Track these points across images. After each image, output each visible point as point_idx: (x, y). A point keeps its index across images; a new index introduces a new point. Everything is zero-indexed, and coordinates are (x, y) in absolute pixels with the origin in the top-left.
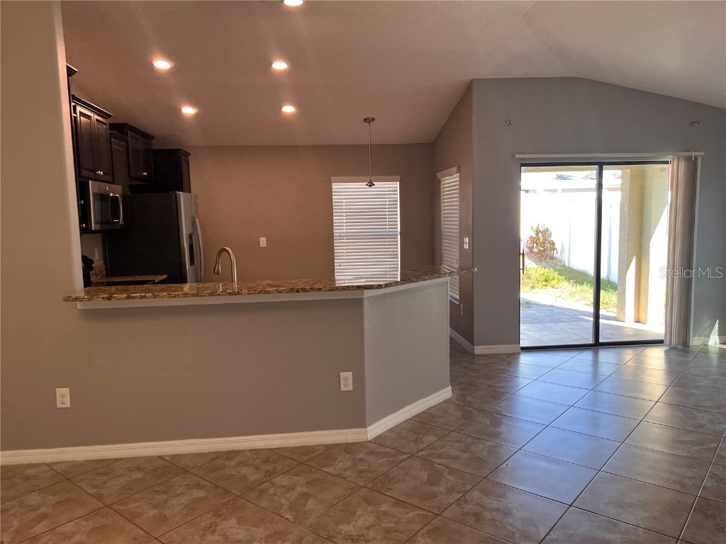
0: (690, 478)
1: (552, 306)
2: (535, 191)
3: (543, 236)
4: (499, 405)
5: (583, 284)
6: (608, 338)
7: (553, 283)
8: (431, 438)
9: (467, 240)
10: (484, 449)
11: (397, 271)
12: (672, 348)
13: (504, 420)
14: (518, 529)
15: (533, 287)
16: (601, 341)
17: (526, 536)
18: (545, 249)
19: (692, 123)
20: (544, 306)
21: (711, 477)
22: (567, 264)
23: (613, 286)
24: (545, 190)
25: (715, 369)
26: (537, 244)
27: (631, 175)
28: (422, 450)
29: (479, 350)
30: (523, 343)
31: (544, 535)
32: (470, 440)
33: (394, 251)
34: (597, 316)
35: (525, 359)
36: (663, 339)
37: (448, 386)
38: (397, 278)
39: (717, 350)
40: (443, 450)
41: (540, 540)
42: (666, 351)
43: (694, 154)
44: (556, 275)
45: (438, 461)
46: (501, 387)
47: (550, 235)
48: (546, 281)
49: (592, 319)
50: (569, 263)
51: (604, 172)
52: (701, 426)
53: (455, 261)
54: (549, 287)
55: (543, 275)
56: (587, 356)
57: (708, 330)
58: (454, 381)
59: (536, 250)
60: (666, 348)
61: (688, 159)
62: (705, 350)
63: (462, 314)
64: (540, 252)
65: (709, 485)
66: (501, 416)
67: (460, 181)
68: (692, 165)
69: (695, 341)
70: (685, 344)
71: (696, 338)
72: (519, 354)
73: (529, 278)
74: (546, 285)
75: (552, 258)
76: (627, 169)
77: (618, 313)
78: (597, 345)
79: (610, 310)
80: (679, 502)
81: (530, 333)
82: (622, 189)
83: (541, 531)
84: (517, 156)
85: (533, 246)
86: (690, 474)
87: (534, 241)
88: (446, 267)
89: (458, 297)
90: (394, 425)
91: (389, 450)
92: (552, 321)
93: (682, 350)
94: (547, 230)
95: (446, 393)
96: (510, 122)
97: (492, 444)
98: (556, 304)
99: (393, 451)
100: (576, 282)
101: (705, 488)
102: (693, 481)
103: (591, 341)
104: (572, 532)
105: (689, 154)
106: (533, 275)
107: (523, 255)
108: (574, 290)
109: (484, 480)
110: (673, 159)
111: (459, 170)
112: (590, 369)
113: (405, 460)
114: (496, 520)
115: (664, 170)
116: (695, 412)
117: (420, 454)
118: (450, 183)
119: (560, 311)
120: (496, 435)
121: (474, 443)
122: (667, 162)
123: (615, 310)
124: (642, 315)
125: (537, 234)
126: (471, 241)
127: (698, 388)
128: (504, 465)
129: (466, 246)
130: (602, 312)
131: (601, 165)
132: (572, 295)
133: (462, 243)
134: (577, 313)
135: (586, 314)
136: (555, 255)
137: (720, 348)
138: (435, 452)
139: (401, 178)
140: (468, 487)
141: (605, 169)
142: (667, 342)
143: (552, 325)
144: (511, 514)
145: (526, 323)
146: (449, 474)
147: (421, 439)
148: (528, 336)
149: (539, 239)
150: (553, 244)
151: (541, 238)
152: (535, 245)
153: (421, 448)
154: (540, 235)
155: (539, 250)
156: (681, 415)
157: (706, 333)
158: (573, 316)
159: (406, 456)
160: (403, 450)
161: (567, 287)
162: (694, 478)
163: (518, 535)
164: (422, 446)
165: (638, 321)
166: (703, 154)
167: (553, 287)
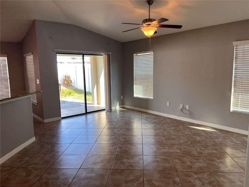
0: (113, 150)
1: (72, 102)
2: (64, 63)
3: (68, 78)
4: (54, 140)
5: (82, 94)
6: (90, 111)
7: (72, 94)
8: (27, 159)
9: (38, 80)
10: (49, 157)
11: (9, 94)
12: (107, 111)
13: (56, 145)
14: (62, 183)
15: (65, 96)
16: (87, 112)
17: (65, 184)
18: (68, 82)
19: (108, 44)
20: (70, 102)
21: (118, 148)
22: (76, 87)
23: (90, 94)
24: (67, 63)
25: (118, 116)
26: (66, 81)
27: (93, 58)
28: (23, 164)
29: (46, 121)
30: (62, 116)
31: (71, 182)
32: (43, 155)
33: (6, 86)
34: (86, 104)
35: (63, 122)
36: (105, 108)
37: (34, 137)
38: (9, 97)
39: (119, 110)
40: (32, 162)
41: (70, 184)
42: (106, 112)
43: (109, 53)
44: (73, 91)
45: (30, 167)
46: (55, 133)
47: (70, 78)
48: (70, 93)
49: (84, 105)
50: (77, 87)
51: (84, 57)
52: (116, 133)
53: (34, 89)
54: (71, 96)
55: (68, 91)
56: (84, 117)
57: (116, 104)
58: (36, 135)
59: (65, 83)
60: (106, 111)
61: (108, 54)
62: (116, 111)
63: (38, 109)
64: (67, 84)
65: (118, 150)
66: (55, 144)
67: (33, 58)
68: (109, 56)
69: (113, 108)
70: (111, 109)
71: (113, 107)
72: (61, 120)
73: (64, 93)
74: (70, 95)
75: (71, 86)
76: (91, 56)
77: (92, 102)
78: (86, 113)
79: (90, 101)
80: (111, 158)
81: (65, 112)
82: (91, 63)
83: (70, 181)
84: (55, 50)
85: (64, 82)
86: (113, 148)
87: (65, 80)
88: (31, 91)
89: (36, 102)
90: (10, 157)
91: (8, 168)
92: (72, 107)
93: (110, 111)
94: (69, 76)
95: (33, 139)
96: (51, 37)
97: (51, 154)
98: (73, 101)
99: (9, 168)
100: (79, 93)
101: (117, 151)
102: (114, 150)
103: (85, 112)
104: (80, 177)
105: (108, 53)
106: (65, 92)
107: (60, 85)
108: (79, 96)
109: (49, 169)
110: (104, 54)
111: (33, 54)
112: (85, 121)
113: (15, 170)
114: (54, 182)
115: (101, 57)
116: (114, 129)
117: (22, 166)
118: (30, 59)
119: (75, 103)
120: (53, 151)
121: (44, 156)
122: (102, 55)
123: (92, 101)
124: (99, 102)
125: (66, 78)
126: (40, 81)
127: (114, 122)
128: (56, 161)
129: (38, 83)
130: (87, 102)
131: (83, 55)
132: (78, 98)
133: (36, 82)
134: (80, 104)
135: (82, 103)
136: (72, 85)
137: (119, 109)
138: (28, 163)
139: (7, 56)
140: (43, 173)
141: (85, 56)
142: (106, 109)
143: (72, 108)
144: (59, 178)
145: (63, 109)
146: (35, 171)
147: (22, 160)
148: (64, 113)
149: (66, 79)
150: (71, 81)
151: (67, 79)
152: (65, 81)
153: (22, 164)
154: (67, 78)
155: (67, 83)
156: (110, 131)
157: (116, 105)
158: (79, 104)
159: (16, 169)
160: (15, 167)
161: (77, 95)
162: (114, 149)
163: (62, 185)
164: (23, 162)
165: (98, 104)
166: (111, 53)
167: (72, 95)
